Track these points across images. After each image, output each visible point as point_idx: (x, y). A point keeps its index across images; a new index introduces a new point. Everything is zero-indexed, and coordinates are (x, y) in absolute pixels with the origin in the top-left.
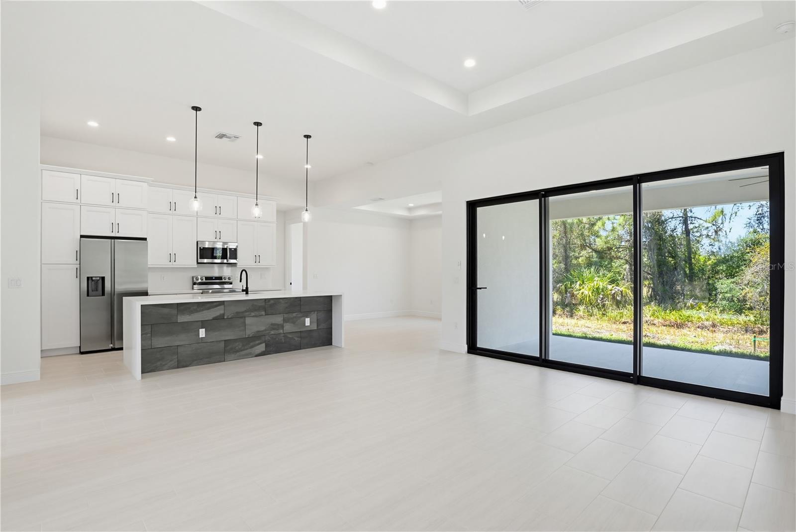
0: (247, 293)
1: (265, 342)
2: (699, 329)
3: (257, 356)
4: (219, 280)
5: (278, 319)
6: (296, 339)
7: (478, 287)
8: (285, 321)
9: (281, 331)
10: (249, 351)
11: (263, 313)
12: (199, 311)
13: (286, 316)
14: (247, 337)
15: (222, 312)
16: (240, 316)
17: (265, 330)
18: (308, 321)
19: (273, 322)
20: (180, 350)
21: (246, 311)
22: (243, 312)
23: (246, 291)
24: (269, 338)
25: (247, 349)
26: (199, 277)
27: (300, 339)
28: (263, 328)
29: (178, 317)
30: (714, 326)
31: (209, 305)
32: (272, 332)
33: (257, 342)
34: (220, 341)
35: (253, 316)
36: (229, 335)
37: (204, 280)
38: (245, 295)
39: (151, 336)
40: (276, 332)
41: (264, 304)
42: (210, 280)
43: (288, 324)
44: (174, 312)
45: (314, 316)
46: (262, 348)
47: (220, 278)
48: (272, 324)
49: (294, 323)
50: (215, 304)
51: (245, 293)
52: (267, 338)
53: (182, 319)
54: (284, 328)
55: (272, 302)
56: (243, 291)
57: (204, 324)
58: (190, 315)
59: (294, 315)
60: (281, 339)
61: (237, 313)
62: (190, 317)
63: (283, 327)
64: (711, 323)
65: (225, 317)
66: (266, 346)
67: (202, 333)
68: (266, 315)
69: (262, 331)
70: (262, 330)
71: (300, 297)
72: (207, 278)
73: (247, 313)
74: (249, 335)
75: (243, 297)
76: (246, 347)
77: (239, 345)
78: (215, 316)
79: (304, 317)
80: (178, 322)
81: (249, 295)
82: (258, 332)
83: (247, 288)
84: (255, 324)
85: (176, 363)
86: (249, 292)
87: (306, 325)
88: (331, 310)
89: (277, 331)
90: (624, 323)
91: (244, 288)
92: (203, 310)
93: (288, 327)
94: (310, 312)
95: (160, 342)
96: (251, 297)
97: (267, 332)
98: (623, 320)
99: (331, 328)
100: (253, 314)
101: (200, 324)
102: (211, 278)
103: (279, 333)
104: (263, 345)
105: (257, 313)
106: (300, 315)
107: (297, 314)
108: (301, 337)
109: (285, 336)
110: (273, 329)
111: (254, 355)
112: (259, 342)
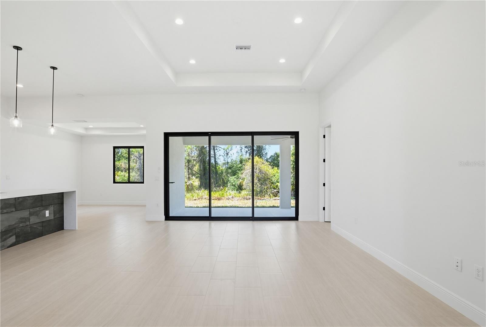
1: (15, 234)
2: (227, 200)
3: (9, 247)
5: (25, 214)
6: (39, 228)
7: (170, 182)
8: (31, 214)
9: (28, 223)
10: (2, 243)
11: (14, 209)
13: (31, 210)
17: (15, 224)
18: (47, 213)
19: (22, 217)
24: (19, 230)
27: (42, 228)
30: (233, 197)
32: (21, 225)
33: (9, 235)
35: (5, 213)
40: (24, 224)
41: (14, 202)
43: (33, 217)
45: (52, 208)
46: (13, 239)
48: (21, 219)
49: (37, 215)
52: (17, 230)
55: (21, 199)
59: (38, 209)
60: (28, 230)
63: (29, 220)
64: (231, 197)
66: (16, 237)
68: (15, 211)
69: (13, 225)
70: (14, 223)
71: (42, 195)
74: (2, 230)
79: (44, 210)
82: (9, 226)
84: (7, 220)
87: (46, 216)
88: (63, 203)
90: (195, 200)
93: (34, 220)
94: (48, 206)
97: (17, 225)
98: (194, 198)
99: (63, 217)
100: (5, 211)
103: (26, 225)
104: (14, 237)
105: (9, 210)
106: (41, 209)
107: (39, 209)
108: (42, 226)
109: (30, 227)
110: (22, 222)
111: (6, 247)
112: (11, 234)
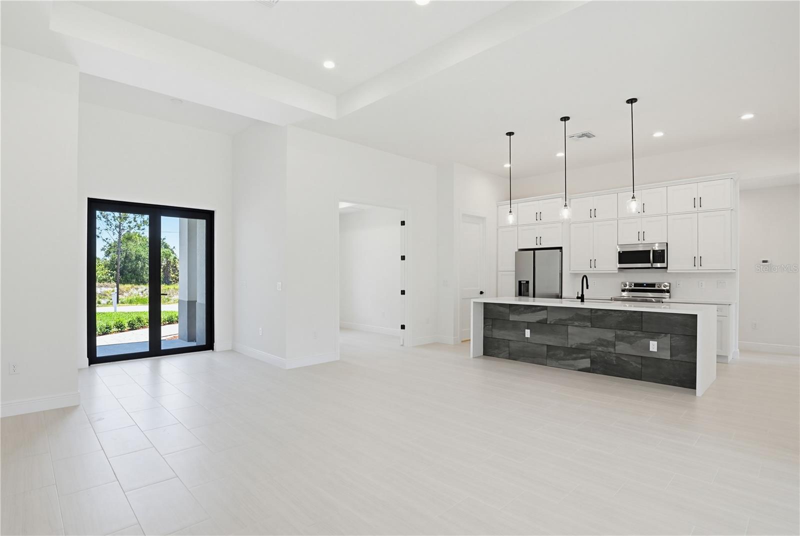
0: (583, 301)
1: (590, 357)
3: (579, 370)
4: (650, 288)
5: (609, 335)
6: (634, 365)
8: (617, 337)
9: (612, 350)
10: (571, 362)
11: (589, 324)
12: (525, 313)
13: (619, 332)
14: (569, 346)
15: (546, 317)
16: (563, 323)
17: (590, 344)
18: (653, 346)
19: (602, 337)
20: (511, 344)
21: (570, 319)
22: (566, 320)
23: (582, 298)
24: (595, 354)
25: (569, 360)
26: (628, 283)
27: (640, 366)
28: (587, 342)
29: (510, 316)
31: (533, 308)
32: (600, 349)
33: (581, 355)
34: (543, 345)
35: (576, 326)
36: (552, 340)
37: (633, 287)
38: (580, 303)
39: (492, 328)
41: (589, 314)
42: (639, 287)
43: (622, 343)
44: (507, 311)
45: (666, 340)
46: (586, 363)
47: (653, 285)
48: (599, 339)
49: (631, 343)
50: (539, 308)
51: (580, 300)
52: (593, 354)
53: (513, 318)
54: (616, 347)
55: (600, 313)
56: (578, 298)
57: (529, 325)
58: (518, 315)
59: (632, 333)
60: (612, 360)
61: (560, 320)
62: (519, 317)
63: (614, 345)
65: (548, 323)
66: (591, 362)
67: (528, 333)
68: (592, 327)
69: (588, 344)
70: (587, 343)
72: (636, 285)
73: (570, 322)
74: (572, 345)
75: (578, 304)
76: (568, 357)
77: (561, 354)
78: (538, 319)
79: (646, 338)
80: (510, 319)
81: (585, 303)
82: (582, 344)
83: (582, 295)
84: (578, 336)
85: (508, 355)
86: (585, 300)
87: (651, 350)
88: (696, 337)
89: (605, 349)
91: (580, 296)
92: (529, 313)
93: (624, 348)
94: (659, 334)
95: (498, 334)
96: (587, 305)
97: (593, 347)
99: (695, 363)
100: (576, 323)
101: (526, 324)
102: (641, 285)
103: (609, 351)
104: (588, 360)
105: (582, 324)
106: (639, 335)
107: (636, 333)
108: (642, 364)
109: (617, 358)
110: (602, 345)
111: (577, 369)
112: (583, 355)
